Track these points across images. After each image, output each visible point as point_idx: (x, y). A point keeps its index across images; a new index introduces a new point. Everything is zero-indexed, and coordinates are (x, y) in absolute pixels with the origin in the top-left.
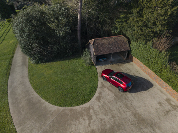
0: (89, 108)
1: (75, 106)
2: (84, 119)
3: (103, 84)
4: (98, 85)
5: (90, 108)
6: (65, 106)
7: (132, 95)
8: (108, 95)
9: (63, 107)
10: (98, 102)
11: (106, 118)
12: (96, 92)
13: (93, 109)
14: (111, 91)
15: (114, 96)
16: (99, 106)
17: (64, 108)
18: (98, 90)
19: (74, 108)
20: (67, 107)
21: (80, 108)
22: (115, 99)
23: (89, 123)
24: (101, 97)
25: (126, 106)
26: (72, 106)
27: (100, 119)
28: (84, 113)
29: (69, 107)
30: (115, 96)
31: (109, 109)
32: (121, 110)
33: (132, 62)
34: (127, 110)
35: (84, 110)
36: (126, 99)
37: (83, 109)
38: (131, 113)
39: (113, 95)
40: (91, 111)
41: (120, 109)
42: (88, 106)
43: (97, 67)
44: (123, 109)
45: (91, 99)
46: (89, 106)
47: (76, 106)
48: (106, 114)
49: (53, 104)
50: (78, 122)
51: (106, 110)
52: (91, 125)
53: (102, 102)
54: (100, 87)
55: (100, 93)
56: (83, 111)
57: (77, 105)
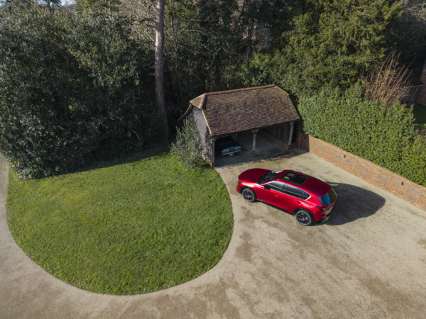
0: (222, 286)
1: (172, 286)
3: (249, 211)
4: (233, 216)
5: (224, 284)
6: (140, 289)
7: (337, 229)
8: (270, 238)
9: (133, 294)
10: (244, 263)
11: (287, 310)
12: (231, 234)
13: (236, 286)
14: (275, 225)
15: (289, 239)
17: (137, 297)
18: (238, 228)
19: (171, 291)
20: (147, 292)
21: (192, 288)
22: (294, 247)
24: (251, 246)
26: (161, 286)
28: (209, 304)
29: (152, 290)
30: (294, 238)
37: (201, 291)
38: (355, 281)
39: (284, 236)
40: (230, 293)
41: (319, 272)
42: (217, 278)
43: (219, 170)
44: (329, 271)
46: (221, 279)
47: (177, 284)
49: (93, 291)
51: (278, 284)
53: (260, 261)
54: (242, 221)
55: (246, 236)
56: (204, 299)
57: (181, 280)
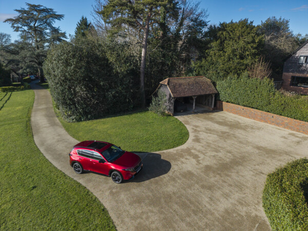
0: (189, 149)
2: (186, 159)
4: (188, 131)
8: (208, 137)
10: (197, 143)
11: (220, 154)
12: (189, 136)
13: (195, 149)
14: (210, 133)
15: (218, 137)
16: (202, 146)
18: (191, 134)
21: (174, 150)
22: (221, 139)
23: (198, 161)
24: (200, 139)
25: (241, 142)
27: (211, 156)
28: (184, 154)
30: (220, 136)
31: (219, 147)
32: (236, 146)
33: (222, 110)
34: (244, 146)
35: (181, 151)
36: (235, 137)
37: (179, 151)
38: (251, 147)
40: (193, 151)
42: (186, 147)
43: (176, 117)
44: (238, 145)
45: (185, 142)
47: (167, 149)
48: (217, 151)
50: (179, 162)
51: (215, 148)
52: (201, 162)
53: (205, 143)
54: (193, 132)
55: (196, 136)
56: (181, 153)
